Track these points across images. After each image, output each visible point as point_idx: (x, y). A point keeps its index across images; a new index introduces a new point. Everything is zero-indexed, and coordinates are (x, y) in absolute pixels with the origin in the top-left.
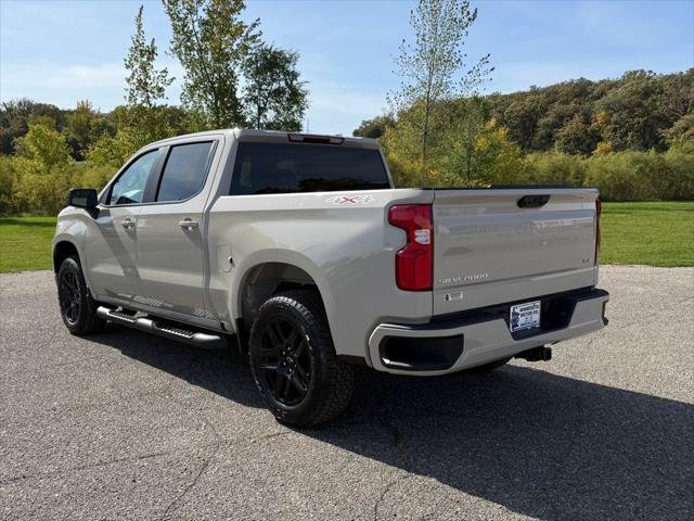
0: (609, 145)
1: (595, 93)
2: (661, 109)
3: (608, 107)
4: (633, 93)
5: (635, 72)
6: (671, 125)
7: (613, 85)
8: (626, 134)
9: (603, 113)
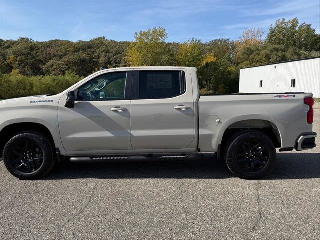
0: (18, 71)
1: (6, 46)
2: (40, 57)
3: (14, 54)
4: (26, 48)
5: (24, 39)
6: (45, 64)
7: (14, 43)
8: (25, 67)
9: (13, 56)
